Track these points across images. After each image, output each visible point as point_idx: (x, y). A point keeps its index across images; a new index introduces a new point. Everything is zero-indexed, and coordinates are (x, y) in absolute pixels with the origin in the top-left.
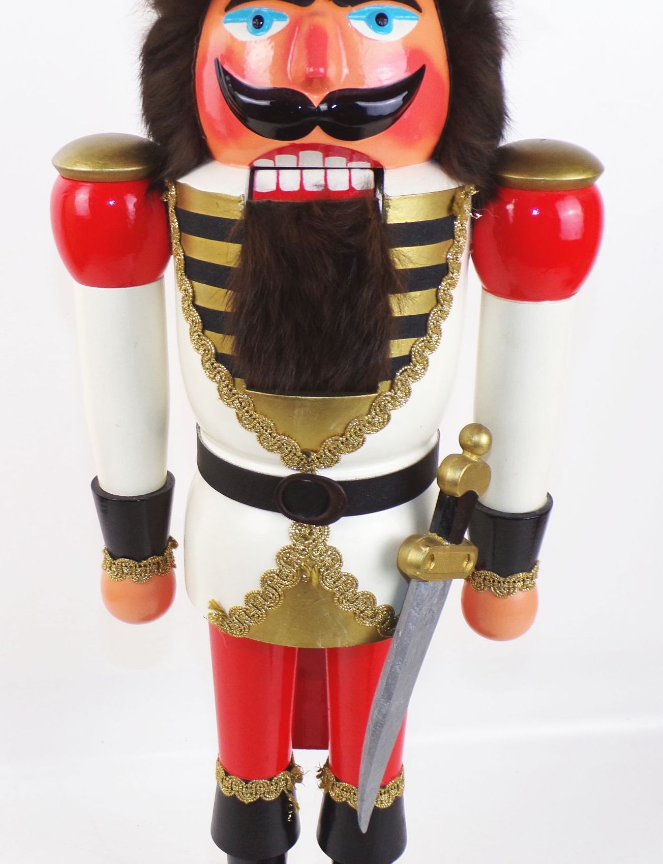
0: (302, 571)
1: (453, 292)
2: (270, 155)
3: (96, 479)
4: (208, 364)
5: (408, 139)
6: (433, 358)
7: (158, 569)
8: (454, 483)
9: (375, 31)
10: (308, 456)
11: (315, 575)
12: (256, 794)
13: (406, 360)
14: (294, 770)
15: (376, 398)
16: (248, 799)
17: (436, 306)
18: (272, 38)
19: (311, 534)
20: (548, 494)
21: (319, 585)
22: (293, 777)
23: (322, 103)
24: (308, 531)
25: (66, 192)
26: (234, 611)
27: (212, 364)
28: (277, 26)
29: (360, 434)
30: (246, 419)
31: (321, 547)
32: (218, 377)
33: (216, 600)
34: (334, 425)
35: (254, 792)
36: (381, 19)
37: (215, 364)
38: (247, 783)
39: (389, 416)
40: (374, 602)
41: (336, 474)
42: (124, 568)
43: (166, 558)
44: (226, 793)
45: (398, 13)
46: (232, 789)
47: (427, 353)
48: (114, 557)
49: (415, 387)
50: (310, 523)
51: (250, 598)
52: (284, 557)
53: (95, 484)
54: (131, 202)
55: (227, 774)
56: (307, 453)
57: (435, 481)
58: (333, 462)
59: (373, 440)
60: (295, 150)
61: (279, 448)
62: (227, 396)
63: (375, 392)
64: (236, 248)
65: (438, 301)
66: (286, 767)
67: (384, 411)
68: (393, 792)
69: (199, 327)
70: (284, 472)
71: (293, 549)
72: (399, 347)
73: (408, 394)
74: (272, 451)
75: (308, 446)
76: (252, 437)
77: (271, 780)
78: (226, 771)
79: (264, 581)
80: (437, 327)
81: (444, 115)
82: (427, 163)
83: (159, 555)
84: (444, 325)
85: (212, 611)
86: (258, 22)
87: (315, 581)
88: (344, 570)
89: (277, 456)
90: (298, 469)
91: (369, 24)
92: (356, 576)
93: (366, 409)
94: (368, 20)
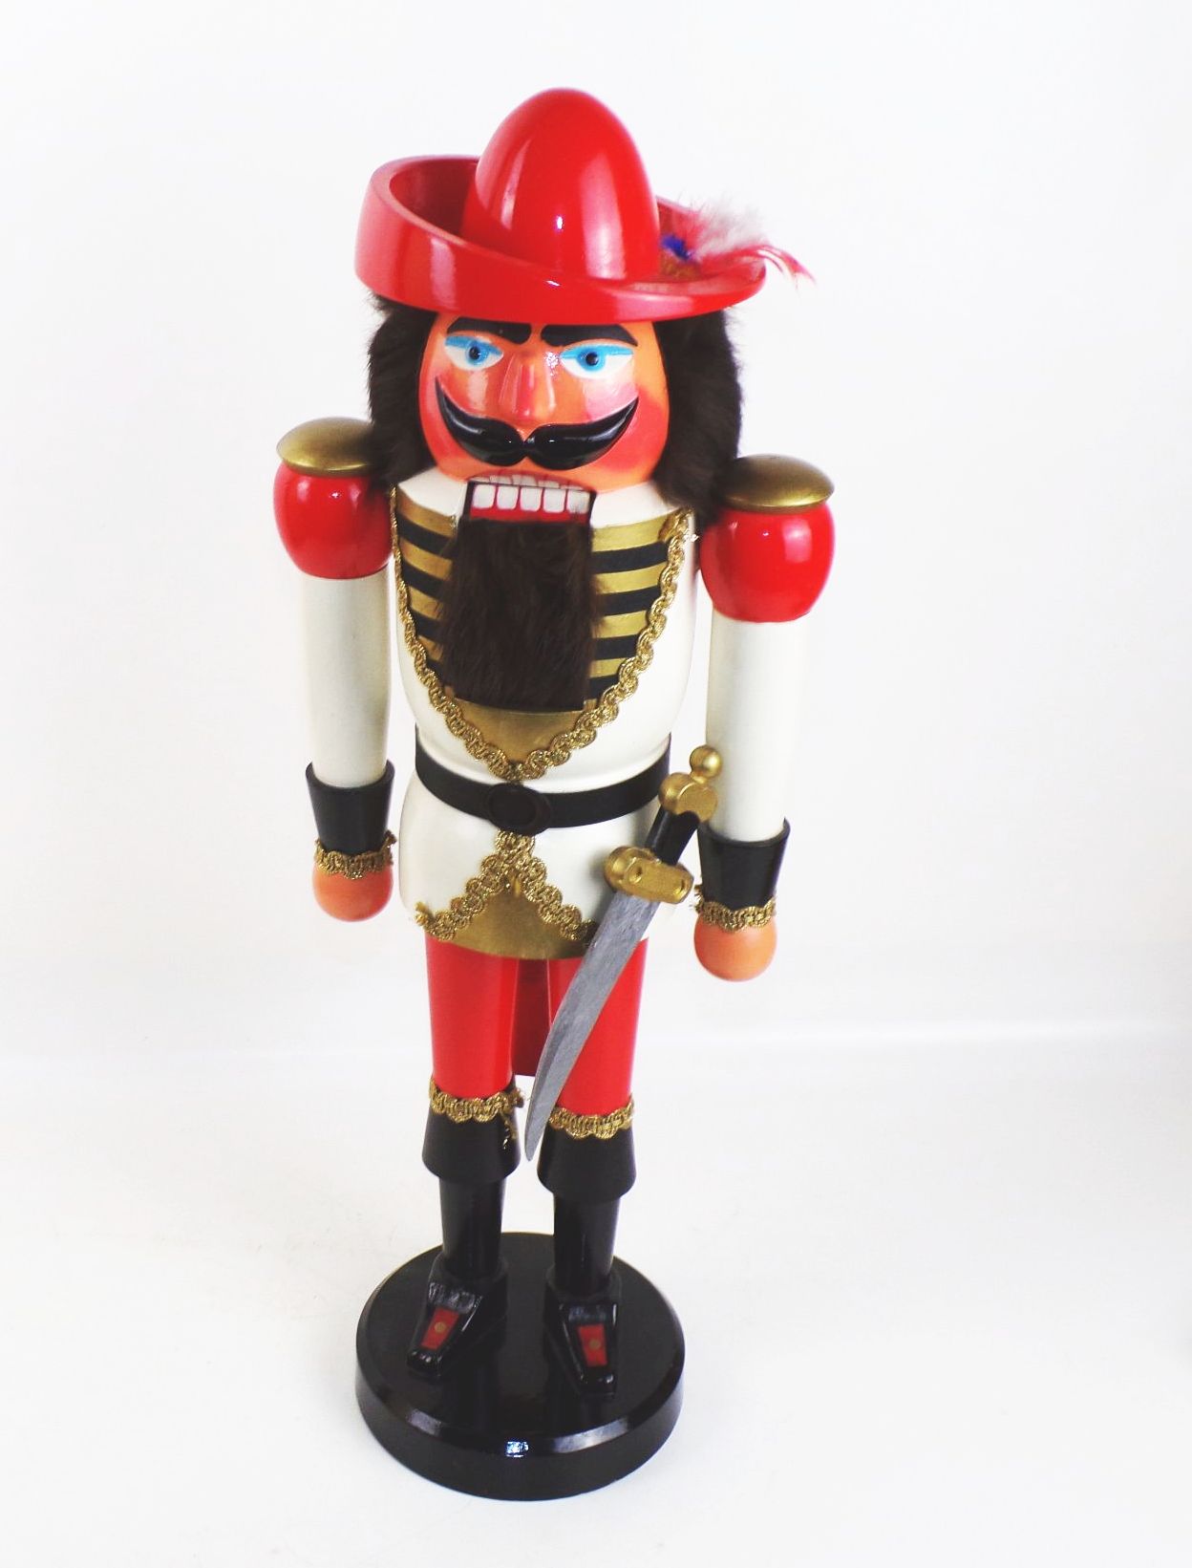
0: (505, 880)
1: (666, 612)
2: (486, 474)
3: (310, 766)
4: (420, 669)
5: (625, 463)
6: (643, 676)
7: (373, 865)
8: (674, 801)
9: (587, 369)
10: (514, 767)
11: (518, 886)
12: (468, 1113)
13: (614, 679)
14: (512, 1093)
15: (582, 715)
16: (460, 1118)
17: (646, 628)
18: (488, 370)
19: (517, 843)
20: (785, 821)
21: (522, 896)
22: (511, 1101)
23: (530, 437)
24: (514, 840)
25: (287, 483)
26: (440, 916)
27: (424, 669)
28: (492, 360)
29: (566, 748)
30: (456, 724)
31: (526, 858)
32: (429, 682)
33: (424, 903)
34: (539, 739)
35: (466, 1111)
36: (590, 360)
37: (426, 670)
38: (459, 1100)
39: (595, 733)
40: (580, 916)
41: (540, 785)
42: (336, 862)
43: (382, 855)
44: (438, 1111)
45: (611, 350)
46: (443, 1107)
47: (636, 671)
48: (327, 851)
49: (623, 705)
50: (516, 833)
51: (456, 903)
52: (490, 864)
53: (310, 770)
54: (355, 494)
55: (439, 1091)
56: (513, 764)
57: (657, 798)
58: (540, 774)
59: (578, 754)
60: (510, 474)
61: (486, 756)
62: (437, 700)
63: (581, 709)
64: (446, 563)
65: (649, 623)
66: (504, 1087)
67: (590, 727)
68: (617, 1123)
69: (412, 631)
70: (492, 780)
71: (498, 857)
72: (604, 668)
73: (616, 712)
74: (479, 758)
75: (514, 756)
76: (460, 743)
77: (485, 1100)
78: (438, 1088)
79: (468, 888)
80: (648, 647)
81: (664, 438)
82: (646, 483)
83: (373, 851)
84: (656, 645)
85: (418, 913)
86: (475, 355)
87: (518, 891)
88: (548, 882)
89: (484, 764)
90: (504, 778)
91: (580, 362)
92: (561, 888)
93: (571, 726)
94: (578, 358)
